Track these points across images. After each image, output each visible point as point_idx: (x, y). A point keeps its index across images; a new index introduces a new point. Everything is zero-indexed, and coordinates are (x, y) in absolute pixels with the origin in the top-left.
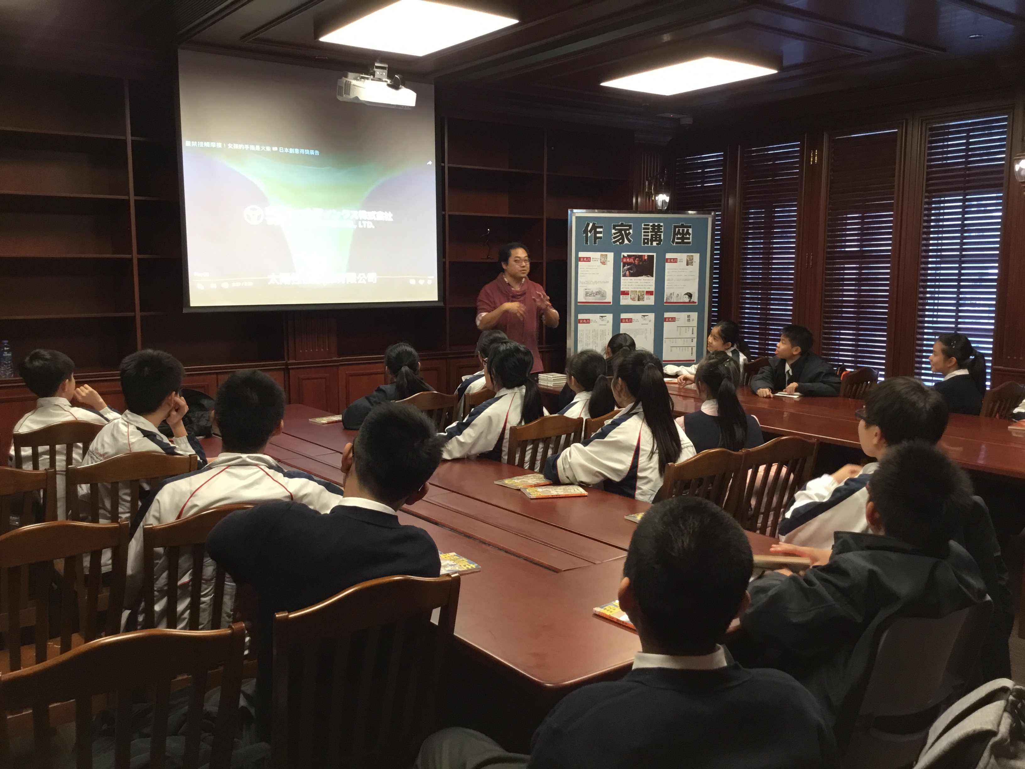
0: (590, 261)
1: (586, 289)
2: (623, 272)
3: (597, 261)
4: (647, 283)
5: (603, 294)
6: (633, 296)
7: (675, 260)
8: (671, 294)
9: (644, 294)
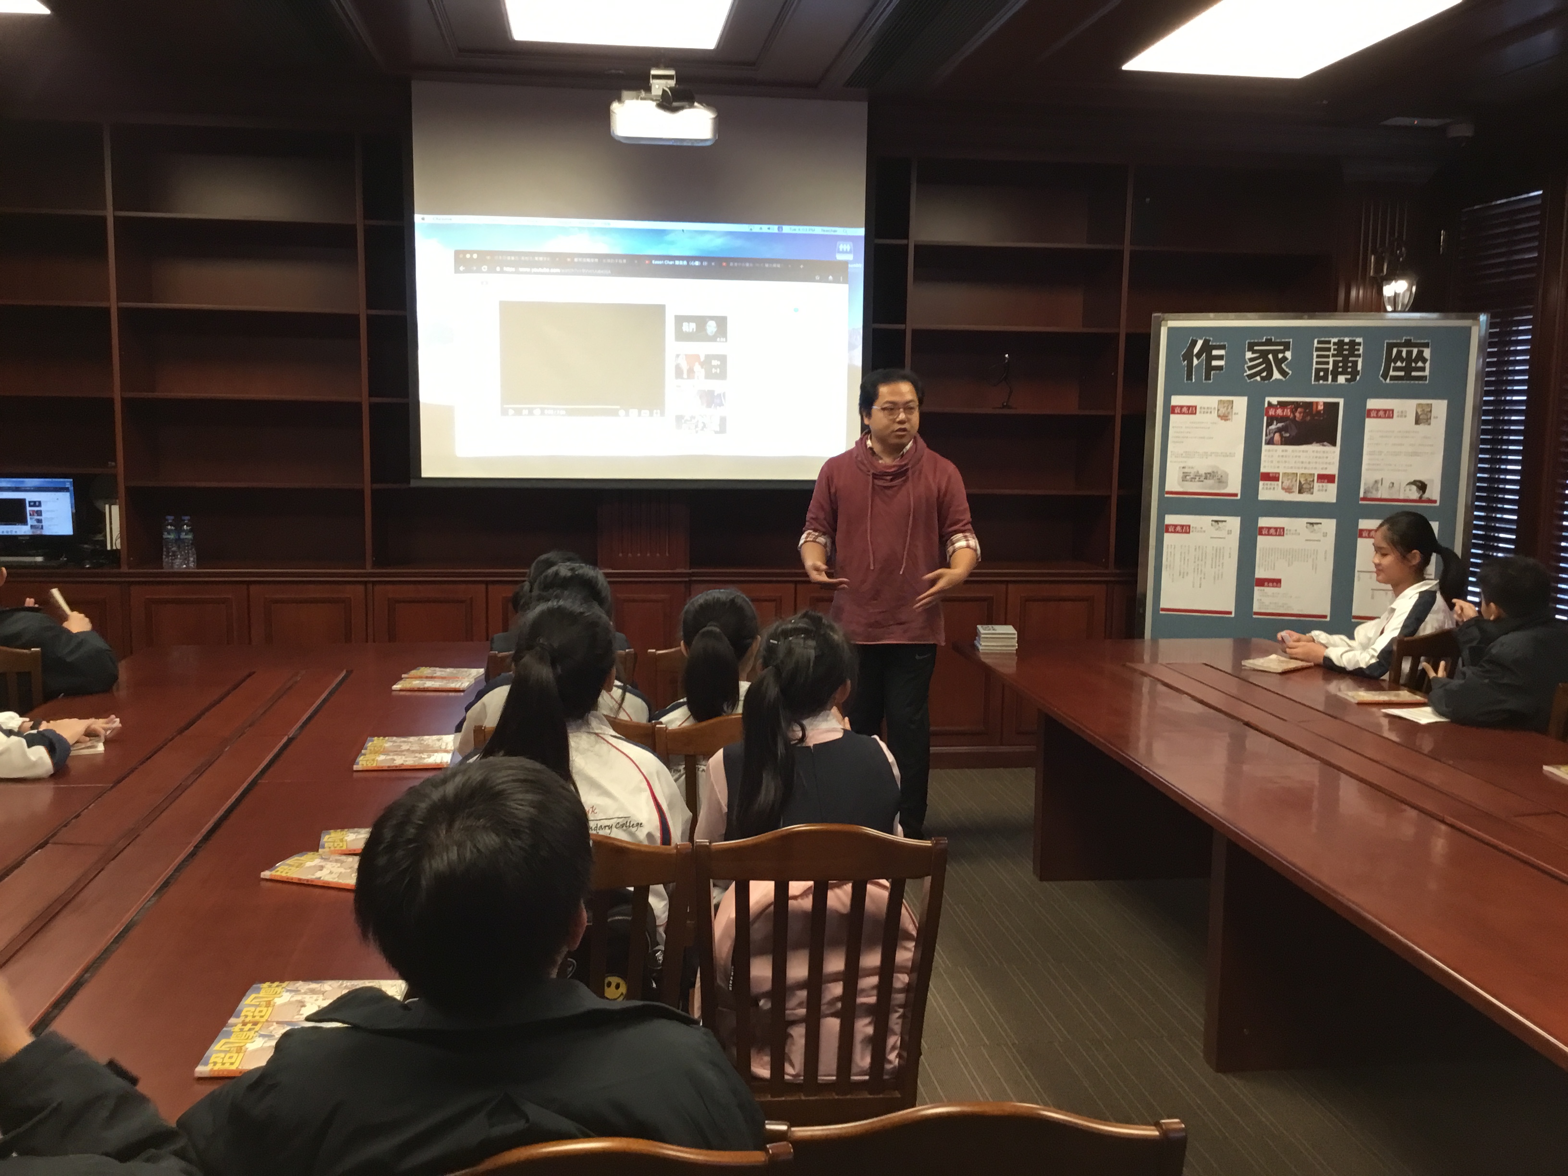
0: (1195, 413)
1: (1183, 468)
2: (1266, 435)
3: (1211, 412)
4: (1320, 458)
5: (1221, 480)
6: (1287, 483)
7: (1388, 414)
8: (1376, 482)
9: (1313, 481)
